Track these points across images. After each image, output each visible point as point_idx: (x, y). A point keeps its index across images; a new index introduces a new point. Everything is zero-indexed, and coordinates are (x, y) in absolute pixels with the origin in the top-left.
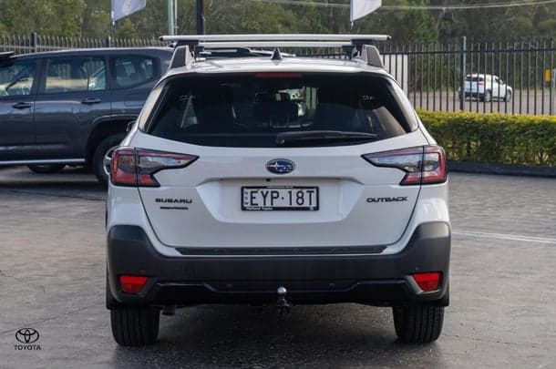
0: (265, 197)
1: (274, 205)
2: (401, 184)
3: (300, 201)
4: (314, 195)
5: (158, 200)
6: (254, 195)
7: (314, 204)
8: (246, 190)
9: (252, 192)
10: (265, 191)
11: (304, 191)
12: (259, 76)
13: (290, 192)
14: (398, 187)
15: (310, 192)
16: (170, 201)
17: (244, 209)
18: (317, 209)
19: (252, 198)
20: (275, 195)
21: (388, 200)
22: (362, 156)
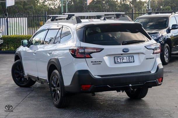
0: (120, 59)
1: (123, 62)
2: (153, 54)
3: (129, 60)
4: (132, 58)
5: (92, 62)
6: (118, 59)
7: (133, 61)
8: (115, 58)
9: (117, 58)
10: (120, 58)
11: (130, 57)
12: (111, 25)
13: (127, 58)
14: (152, 55)
15: (132, 57)
16: (96, 62)
17: (115, 63)
18: (134, 62)
19: (117, 60)
20: (123, 59)
21: (150, 58)
22: (145, 47)
